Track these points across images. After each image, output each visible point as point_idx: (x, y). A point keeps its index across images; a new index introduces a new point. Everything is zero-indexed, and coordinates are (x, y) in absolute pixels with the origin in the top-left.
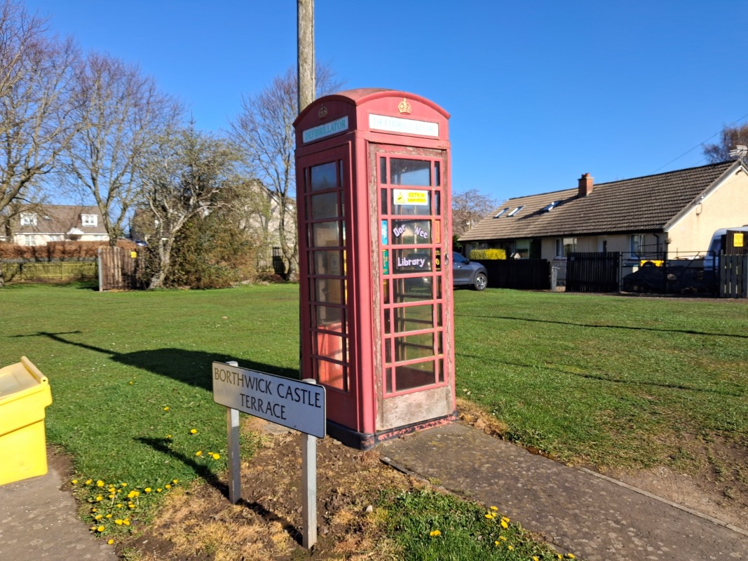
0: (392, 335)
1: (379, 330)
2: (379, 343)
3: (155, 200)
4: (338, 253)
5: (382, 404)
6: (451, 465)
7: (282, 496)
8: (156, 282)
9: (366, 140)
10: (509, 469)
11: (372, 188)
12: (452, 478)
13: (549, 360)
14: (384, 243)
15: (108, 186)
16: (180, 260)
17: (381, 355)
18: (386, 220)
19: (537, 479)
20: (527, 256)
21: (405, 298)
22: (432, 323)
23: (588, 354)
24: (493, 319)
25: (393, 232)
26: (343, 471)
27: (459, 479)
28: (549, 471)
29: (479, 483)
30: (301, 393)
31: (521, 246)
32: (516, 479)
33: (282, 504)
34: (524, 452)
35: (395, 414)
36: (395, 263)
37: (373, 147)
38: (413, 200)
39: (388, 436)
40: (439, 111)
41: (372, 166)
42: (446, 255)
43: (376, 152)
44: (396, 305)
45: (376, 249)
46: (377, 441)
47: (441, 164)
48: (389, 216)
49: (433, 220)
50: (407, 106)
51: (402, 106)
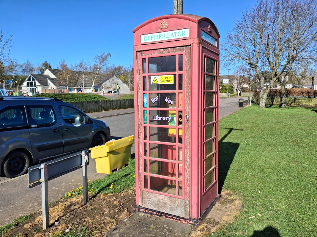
0: (148, 158)
2: (141, 160)
5: (142, 193)
18: (146, 93)
25: (150, 100)
35: (150, 202)
37: (139, 54)
38: (164, 81)
39: (146, 211)
40: (189, 20)
41: (138, 64)
42: (187, 115)
43: (140, 56)
44: (151, 142)
45: (141, 109)
46: (139, 211)
47: (184, 56)
48: (147, 91)
49: (177, 93)
50: (165, 23)
51: (161, 25)
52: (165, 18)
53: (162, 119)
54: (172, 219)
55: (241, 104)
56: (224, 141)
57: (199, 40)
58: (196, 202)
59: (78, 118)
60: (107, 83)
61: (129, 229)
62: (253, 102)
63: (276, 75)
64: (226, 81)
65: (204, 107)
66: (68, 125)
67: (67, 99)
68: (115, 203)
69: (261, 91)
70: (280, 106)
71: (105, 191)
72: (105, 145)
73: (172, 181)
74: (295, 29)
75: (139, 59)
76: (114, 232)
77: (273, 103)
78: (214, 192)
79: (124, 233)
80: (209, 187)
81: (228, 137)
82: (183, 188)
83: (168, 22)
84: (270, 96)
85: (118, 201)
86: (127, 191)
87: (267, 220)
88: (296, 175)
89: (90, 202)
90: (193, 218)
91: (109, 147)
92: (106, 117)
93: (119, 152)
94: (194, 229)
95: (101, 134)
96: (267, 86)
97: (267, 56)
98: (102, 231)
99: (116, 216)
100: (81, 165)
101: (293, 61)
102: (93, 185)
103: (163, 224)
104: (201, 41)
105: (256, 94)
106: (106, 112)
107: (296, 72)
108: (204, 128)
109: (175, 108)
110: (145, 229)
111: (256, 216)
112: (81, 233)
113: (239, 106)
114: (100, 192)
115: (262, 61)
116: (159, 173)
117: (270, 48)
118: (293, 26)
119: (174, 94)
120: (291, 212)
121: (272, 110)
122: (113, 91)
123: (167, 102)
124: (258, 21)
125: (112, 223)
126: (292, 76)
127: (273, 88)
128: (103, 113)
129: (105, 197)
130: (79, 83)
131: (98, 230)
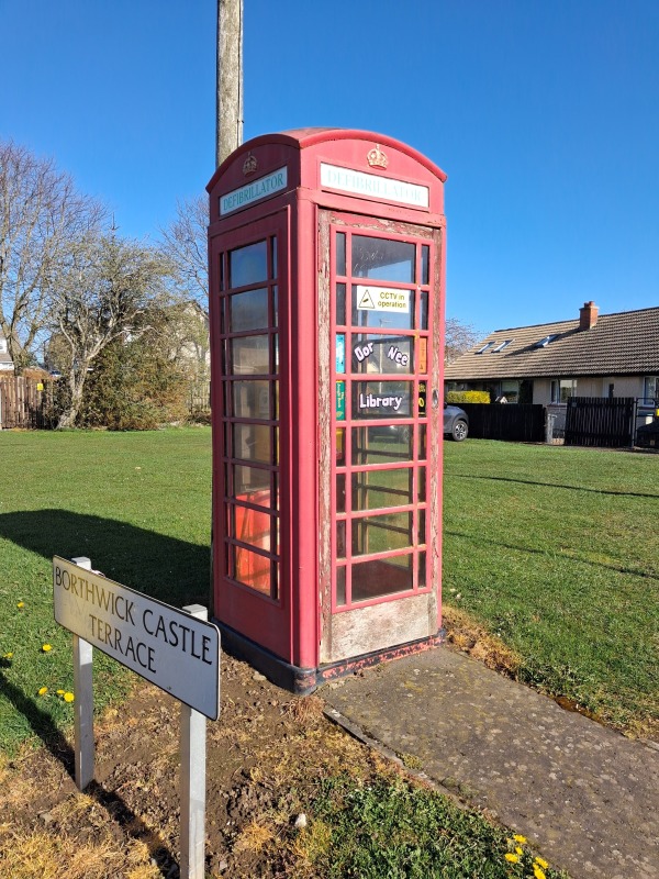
0: (348, 515)
1: (327, 508)
2: (328, 527)
3: (66, 320)
4: (267, 384)
5: (330, 623)
6: (437, 728)
7: (159, 781)
8: (66, 420)
9: (315, 204)
10: (533, 742)
11: (323, 281)
12: (440, 756)
13: (564, 542)
14: (339, 370)
15: (13, 304)
16: (95, 395)
17: (330, 546)
18: (344, 333)
19: (582, 765)
20: (515, 400)
21: (369, 457)
22: (409, 494)
23: (616, 535)
24: (480, 480)
25: (353, 354)
26: (263, 733)
27: (451, 759)
28: (598, 748)
29: (485, 769)
30: (179, 632)
31: (508, 388)
32: (547, 764)
33: (156, 798)
34: (552, 705)
35: (349, 638)
36: (355, 402)
37: (325, 216)
38: (387, 304)
39: (338, 671)
40: (430, 168)
41: (323, 246)
42: (434, 391)
43: (330, 224)
44: (356, 468)
45: (327, 379)
46: (320, 680)
47: (432, 249)
48: (348, 328)
49: (417, 337)
50: (381, 155)
51: (373, 156)
52: (382, 142)
53: (381, 403)
54: (401, 656)
75: (325, 230)
82: (428, 565)
83: (388, 155)
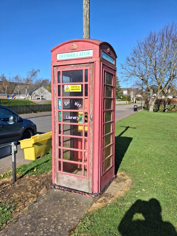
0: (62, 148)
1: (56, 144)
2: (57, 149)
5: (57, 174)
11: (55, 85)
25: (64, 104)
35: (63, 181)
37: (55, 68)
38: (74, 89)
39: (59, 188)
40: (93, 43)
41: (55, 76)
42: (91, 116)
43: (56, 70)
44: (64, 135)
45: (56, 111)
46: (55, 188)
47: (89, 70)
48: (61, 97)
49: (84, 99)
50: (75, 46)
51: (72, 47)
52: (75, 41)
53: (72, 118)
54: (79, 194)
55: (135, 110)
56: (121, 136)
57: (100, 59)
58: (97, 181)
59: (12, 118)
60: (37, 92)
61: (46, 201)
62: (144, 108)
63: (161, 88)
64: (125, 92)
65: (104, 109)
66: (4, 123)
67: (5, 103)
68: (37, 182)
69: (150, 100)
70: (164, 111)
71: (30, 173)
72: (31, 138)
73: (81, 165)
74: (175, 54)
75: (55, 72)
76: (35, 204)
77: (159, 109)
78: (111, 173)
79: (42, 205)
80: (107, 170)
81: (125, 133)
82: (88, 170)
83: (77, 44)
84: (157, 103)
85: (39, 181)
86: (47, 173)
87: (149, 194)
88: (172, 161)
89: (18, 181)
90: (94, 192)
91: (34, 140)
92: (34, 117)
93: (42, 143)
94: (95, 201)
95: (29, 130)
96: (155, 96)
97: (155, 74)
98: (25, 203)
99: (37, 192)
100: (11, 153)
101: (173, 78)
102: (21, 168)
103: (72, 198)
104: (102, 60)
105: (147, 102)
106: (35, 113)
107: (175, 86)
108: (103, 125)
109: (83, 110)
110: (58, 201)
111: (141, 191)
112: (8, 205)
113: (134, 111)
114: (26, 174)
115: (151, 78)
116: (71, 159)
117: (157, 68)
118: (173, 52)
119: (82, 99)
120: (167, 187)
121: (158, 113)
122: (41, 98)
123: (76, 105)
124: (149, 48)
125: (34, 197)
126: (172, 89)
127: (159, 98)
128: (33, 114)
129: (29, 178)
130: (15, 92)
131: (22, 203)
